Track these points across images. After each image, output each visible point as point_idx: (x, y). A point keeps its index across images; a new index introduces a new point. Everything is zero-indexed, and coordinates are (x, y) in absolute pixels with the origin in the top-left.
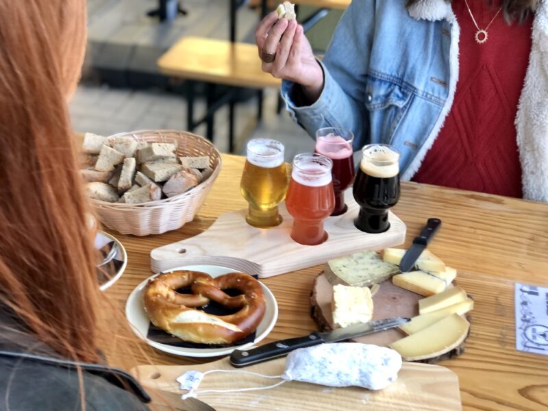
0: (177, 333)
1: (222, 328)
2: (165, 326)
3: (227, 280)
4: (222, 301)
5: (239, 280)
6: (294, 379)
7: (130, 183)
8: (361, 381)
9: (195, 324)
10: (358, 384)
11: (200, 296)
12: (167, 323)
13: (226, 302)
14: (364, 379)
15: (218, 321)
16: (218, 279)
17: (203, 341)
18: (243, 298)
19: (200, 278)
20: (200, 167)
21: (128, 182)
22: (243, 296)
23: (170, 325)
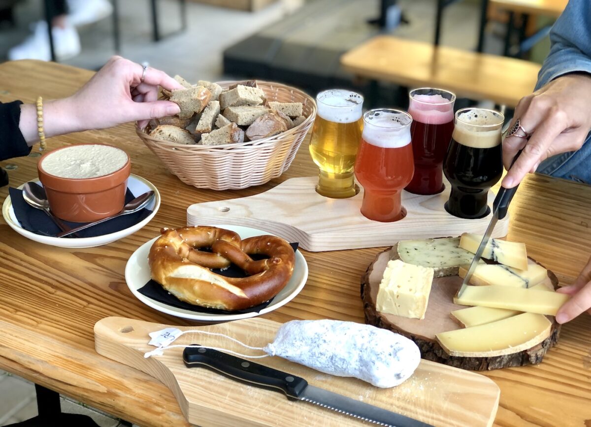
0: (172, 289)
1: (223, 289)
2: (161, 279)
3: (256, 243)
4: (243, 264)
5: (269, 244)
6: (278, 354)
7: (210, 127)
8: (361, 371)
9: (192, 280)
10: (357, 374)
11: (219, 255)
12: (163, 277)
13: (247, 265)
14: (364, 369)
15: (222, 282)
16: (247, 241)
17: (199, 301)
18: (265, 263)
19: (225, 236)
20: (292, 115)
21: (207, 126)
22: (266, 261)
23: (166, 279)
